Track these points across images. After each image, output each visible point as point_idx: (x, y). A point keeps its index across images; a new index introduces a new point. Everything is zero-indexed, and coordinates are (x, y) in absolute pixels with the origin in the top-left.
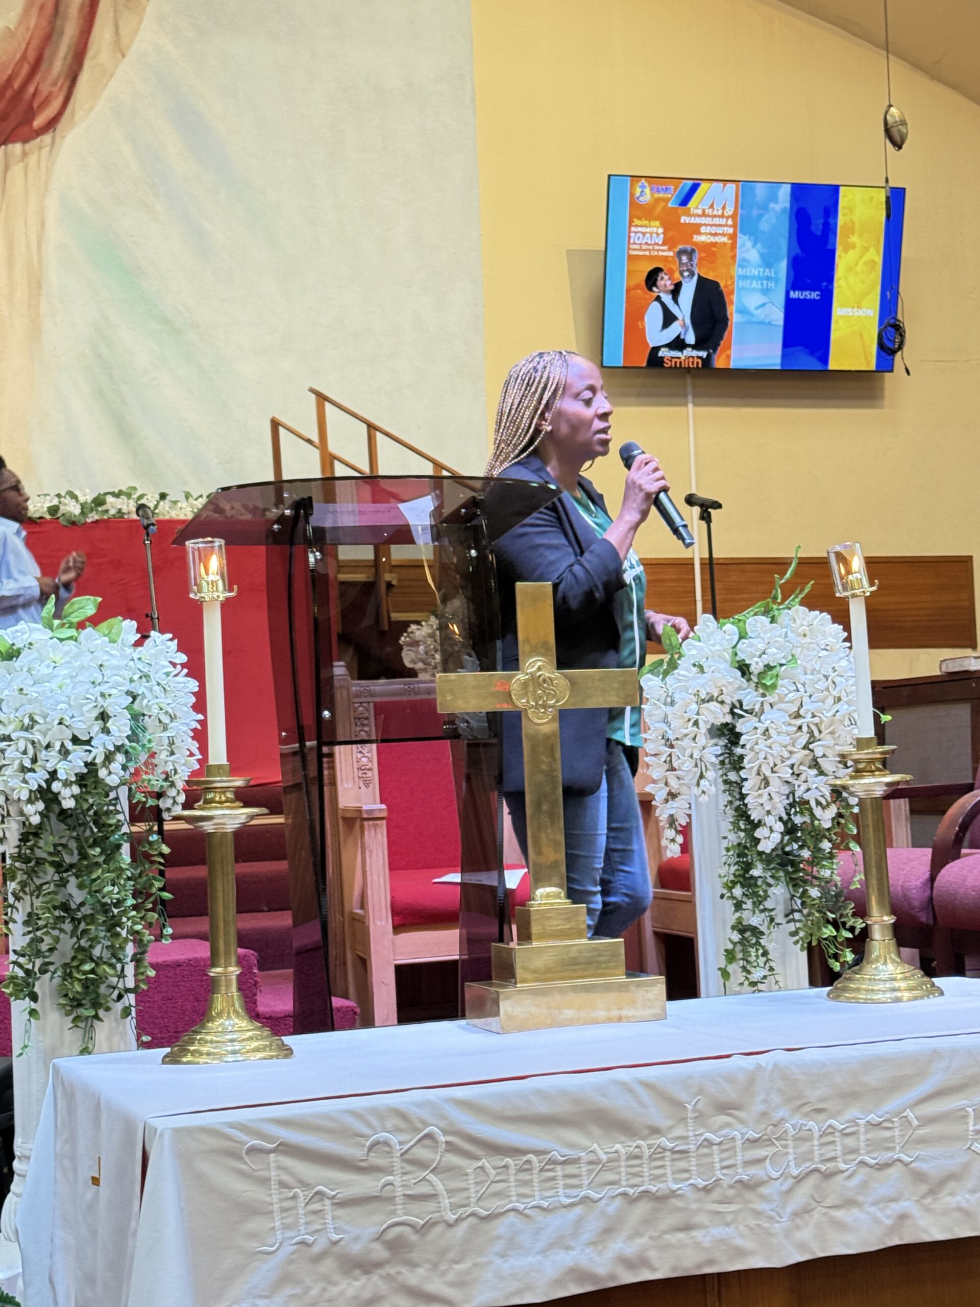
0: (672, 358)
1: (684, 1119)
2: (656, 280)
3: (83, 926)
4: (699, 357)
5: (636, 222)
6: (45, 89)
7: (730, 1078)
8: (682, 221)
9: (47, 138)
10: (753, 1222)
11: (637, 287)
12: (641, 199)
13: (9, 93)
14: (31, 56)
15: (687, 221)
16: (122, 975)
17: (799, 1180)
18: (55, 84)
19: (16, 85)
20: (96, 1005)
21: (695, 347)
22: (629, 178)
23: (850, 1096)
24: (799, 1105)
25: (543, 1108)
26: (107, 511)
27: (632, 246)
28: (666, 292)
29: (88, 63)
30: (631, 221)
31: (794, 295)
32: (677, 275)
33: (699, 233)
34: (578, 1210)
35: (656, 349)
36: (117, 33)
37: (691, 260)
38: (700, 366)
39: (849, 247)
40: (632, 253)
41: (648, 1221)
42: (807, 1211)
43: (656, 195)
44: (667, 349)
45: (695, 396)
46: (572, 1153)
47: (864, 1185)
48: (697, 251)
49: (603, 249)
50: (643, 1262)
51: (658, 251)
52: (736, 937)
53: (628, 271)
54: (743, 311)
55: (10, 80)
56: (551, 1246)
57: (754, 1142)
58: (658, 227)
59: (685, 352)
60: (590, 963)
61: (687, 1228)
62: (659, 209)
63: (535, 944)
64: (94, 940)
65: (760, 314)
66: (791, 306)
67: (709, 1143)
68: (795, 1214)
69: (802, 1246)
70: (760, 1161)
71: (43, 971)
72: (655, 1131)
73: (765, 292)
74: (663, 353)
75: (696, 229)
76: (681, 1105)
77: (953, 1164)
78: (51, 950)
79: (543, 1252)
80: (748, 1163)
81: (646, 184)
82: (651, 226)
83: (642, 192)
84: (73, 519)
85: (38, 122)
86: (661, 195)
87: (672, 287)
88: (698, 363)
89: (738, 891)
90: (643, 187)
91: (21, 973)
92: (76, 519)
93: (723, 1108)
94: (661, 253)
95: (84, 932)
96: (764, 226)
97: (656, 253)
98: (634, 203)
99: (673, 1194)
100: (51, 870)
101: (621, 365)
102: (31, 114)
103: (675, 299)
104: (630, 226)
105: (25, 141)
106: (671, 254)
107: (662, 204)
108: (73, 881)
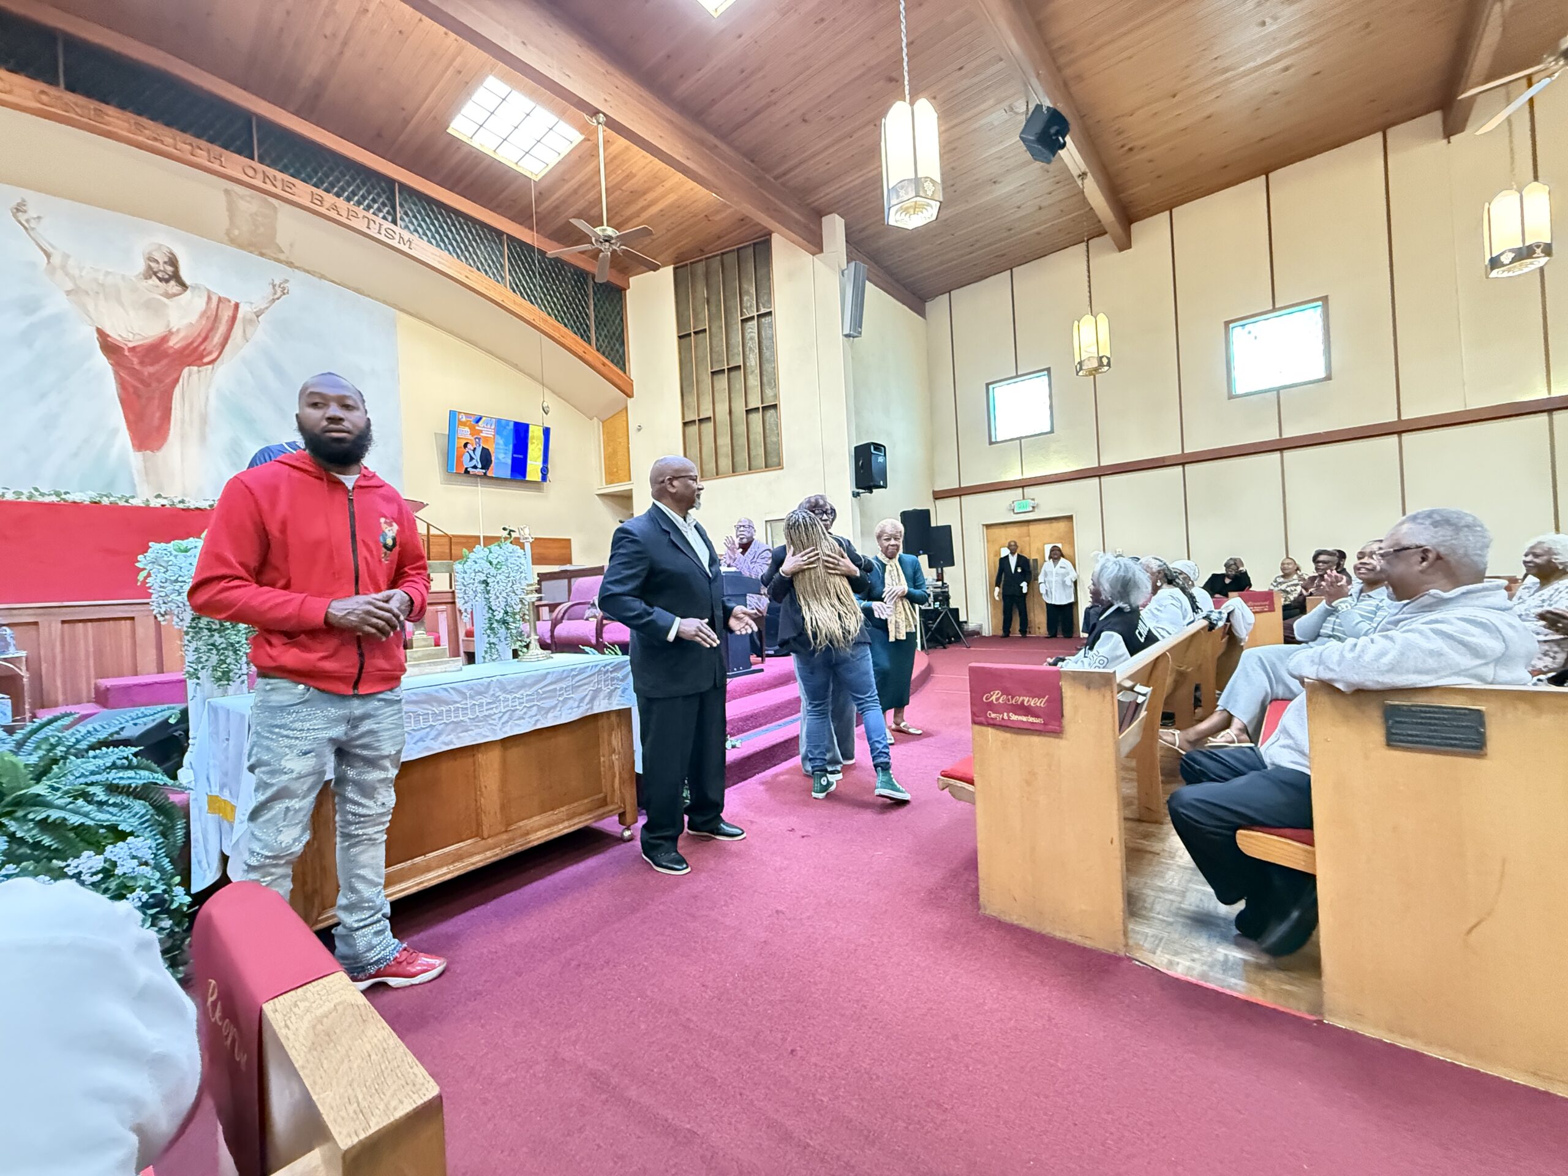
1: (466, 699)
2: (467, 446)
3: (222, 651)
5: (460, 427)
6: (209, 348)
7: (482, 685)
8: (476, 428)
9: (210, 367)
10: (489, 727)
12: (462, 419)
13: (191, 347)
14: (203, 335)
16: (241, 669)
17: (504, 713)
18: (215, 346)
19: (195, 344)
20: (228, 680)
21: (482, 468)
22: (457, 412)
23: (520, 687)
24: (505, 691)
25: (414, 698)
27: (458, 434)
28: (471, 450)
29: (229, 342)
31: (515, 456)
34: (428, 730)
35: (467, 468)
36: (244, 331)
37: (479, 441)
38: (483, 474)
39: (533, 443)
40: (459, 436)
41: (453, 731)
42: (507, 722)
43: (467, 419)
44: (471, 468)
46: (426, 711)
47: (525, 713)
48: (481, 439)
49: (449, 434)
50: (451, 742)
52: (488, 646)
53: (457, 442)
54: (497, 458)
55: (192, 343)
56: (418, 741)
57: (490, 703)
58: (468, 429)
60: (435, 654)
61: (466, 731)
62: (468, 423)
63: (414, 650)
64: (228, 657)
65: (503, 460)
66: (514, 459)
67: (474, 705)
68: (503, 723)
69: (506, 732)
70: (492, 709)
71: (203, 668)
72: (456, 702)
73: (505, 454)
75: (481, 431)
76: (465, 694)
77: (553, 704)
78: (207, 661)
79: (415, 743)
80: (487, 710)
81: (464, 415)
82: (465, 429)
83: (462, 417)
85: (206, 360)
86: (469, 419)
87: (473, 449)
89: (488, 632)
91: (192, 670)
93: (480, 693)
95: (223, 654)
96: (505, 433)
98: (459, 420)
99: (462, 721)
100: (205, 631)
102: (202, 357)
103: (474, 453)
104: (458, 428)
105: (199, 366)
108: (216, 635)
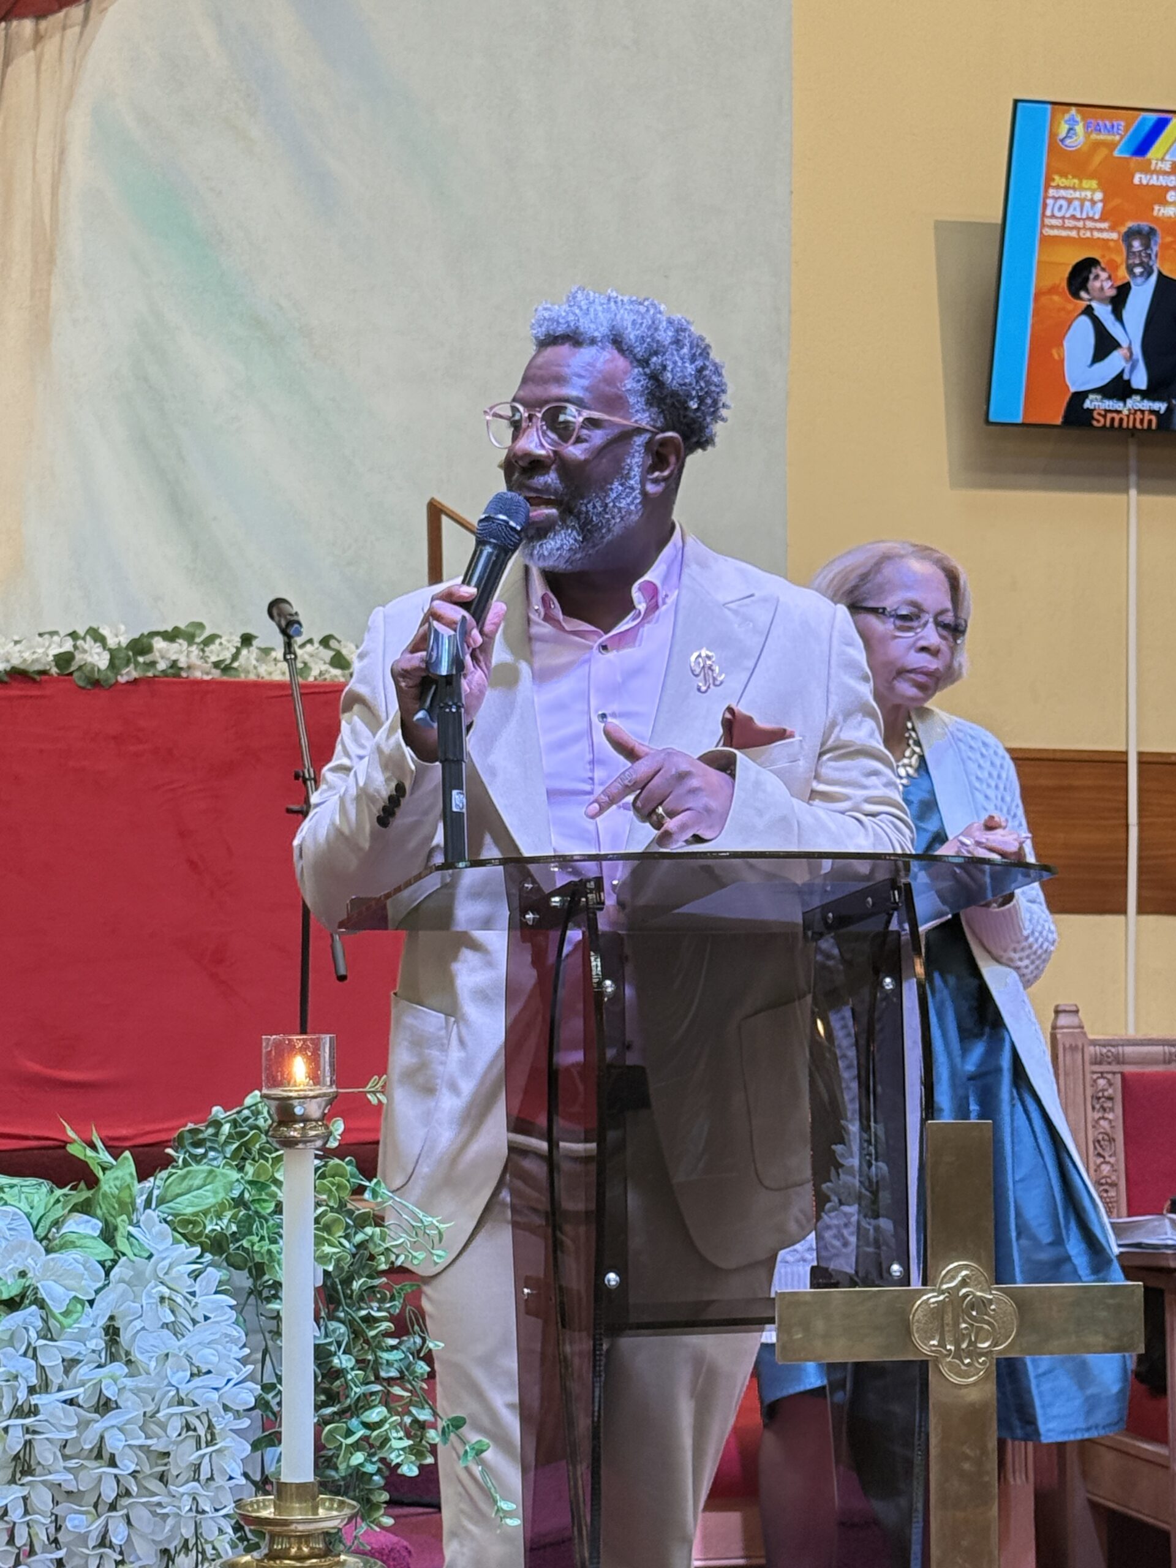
0: (1107, 411)
2: (1087, 279)
4: (1152, 412)
5: (1058, 180)
8: (1136, 181)
11: (1053, 290)
12: (1068, 142)
15: (1144, 182)
21: (1145, 395)
22: (1049, 107)
26: (153, 664)
27: (1047, 221)
28: (1101, 300)
30: (1049, 180)
32: (1123, 275)
33: (1164, 202)
35: (1079, 397)
37: (1147, 246)
38: (1154, 426)
40: (1048, 232)
43: (1094, 136)
44: (1099, 397)
45: (1141, 475)
48: (1159, 231)
49: (999, 221)
51: (1091, 230)
53: (1039, 262)
58: (1093, 191)
59: (1129, 402)
62: (1098, 158)
74: (1093, 403)
75: (1159, 195)
81: (1078, 118)
82: (1082, 189)
83: (1070, 129)
84: (96, 676)
86: (1103, 137)
87: (1112, 293)
88: (1150, 421)
90: (1073, 121)
92: (102, 677)
94: (1096, 235)
97: (1088, 234)
98: (1055, 146)
101: (1020, 420)
103: (1118, 313)
104: (1047, 186)
105: (40, 15)
106: (1114, 236)
107: (1103, 152)
